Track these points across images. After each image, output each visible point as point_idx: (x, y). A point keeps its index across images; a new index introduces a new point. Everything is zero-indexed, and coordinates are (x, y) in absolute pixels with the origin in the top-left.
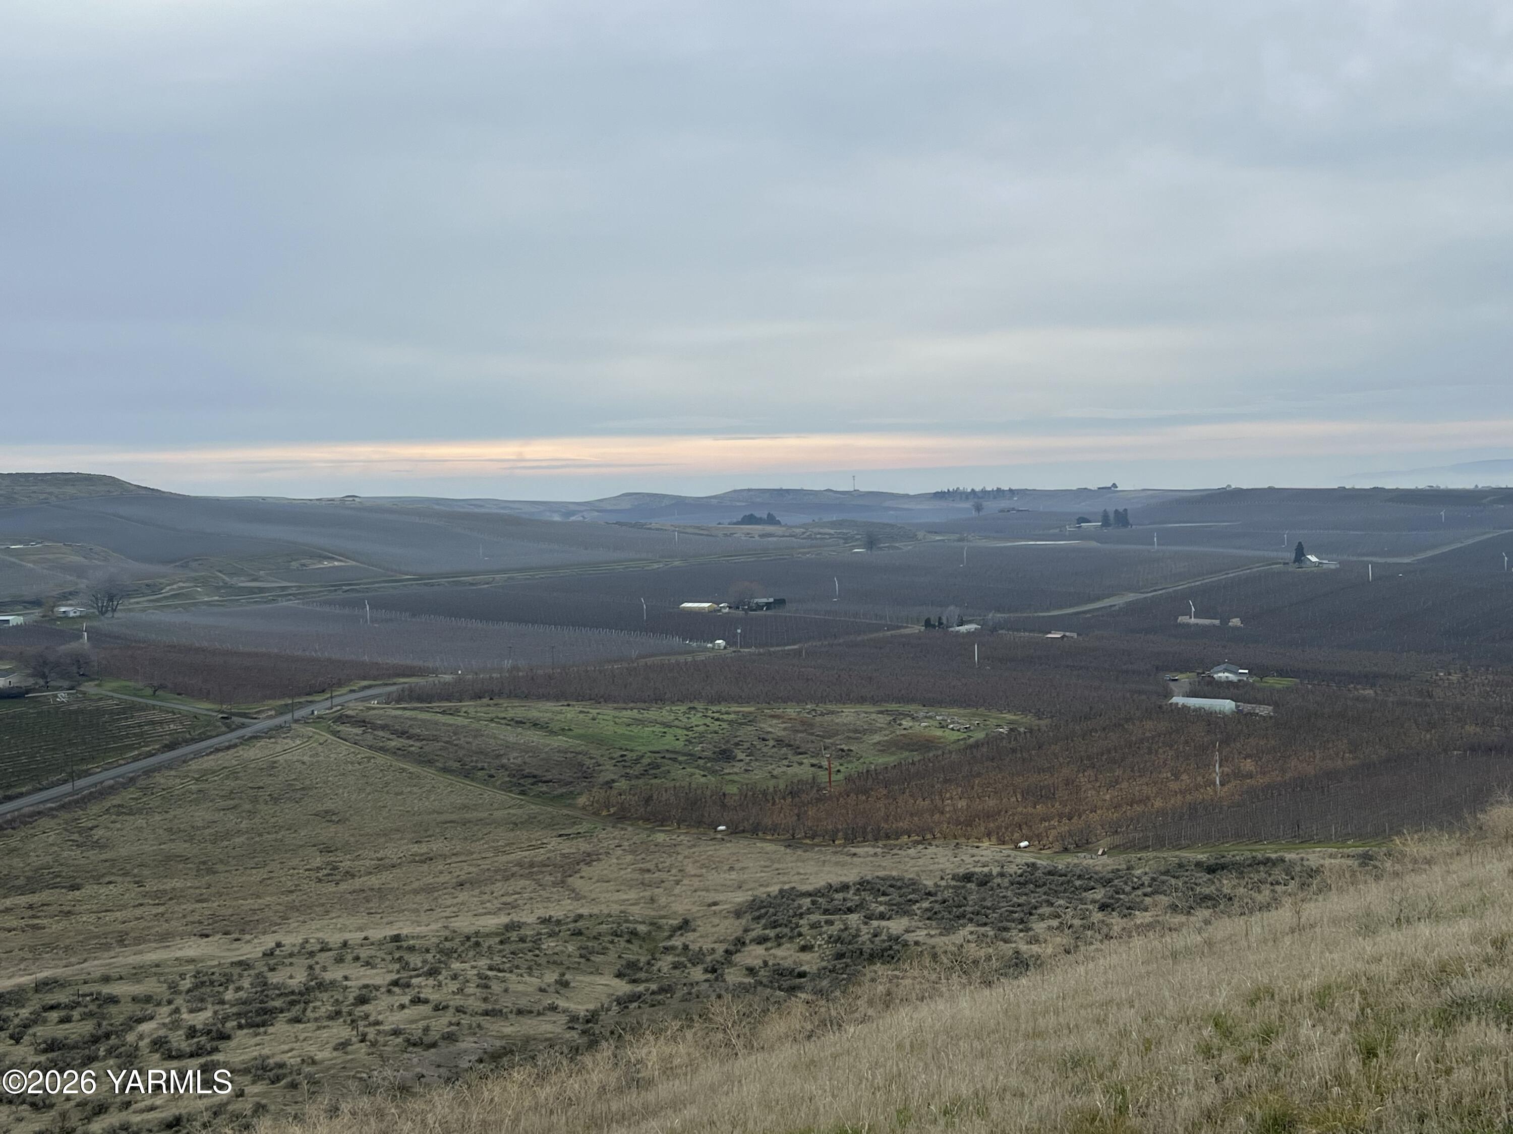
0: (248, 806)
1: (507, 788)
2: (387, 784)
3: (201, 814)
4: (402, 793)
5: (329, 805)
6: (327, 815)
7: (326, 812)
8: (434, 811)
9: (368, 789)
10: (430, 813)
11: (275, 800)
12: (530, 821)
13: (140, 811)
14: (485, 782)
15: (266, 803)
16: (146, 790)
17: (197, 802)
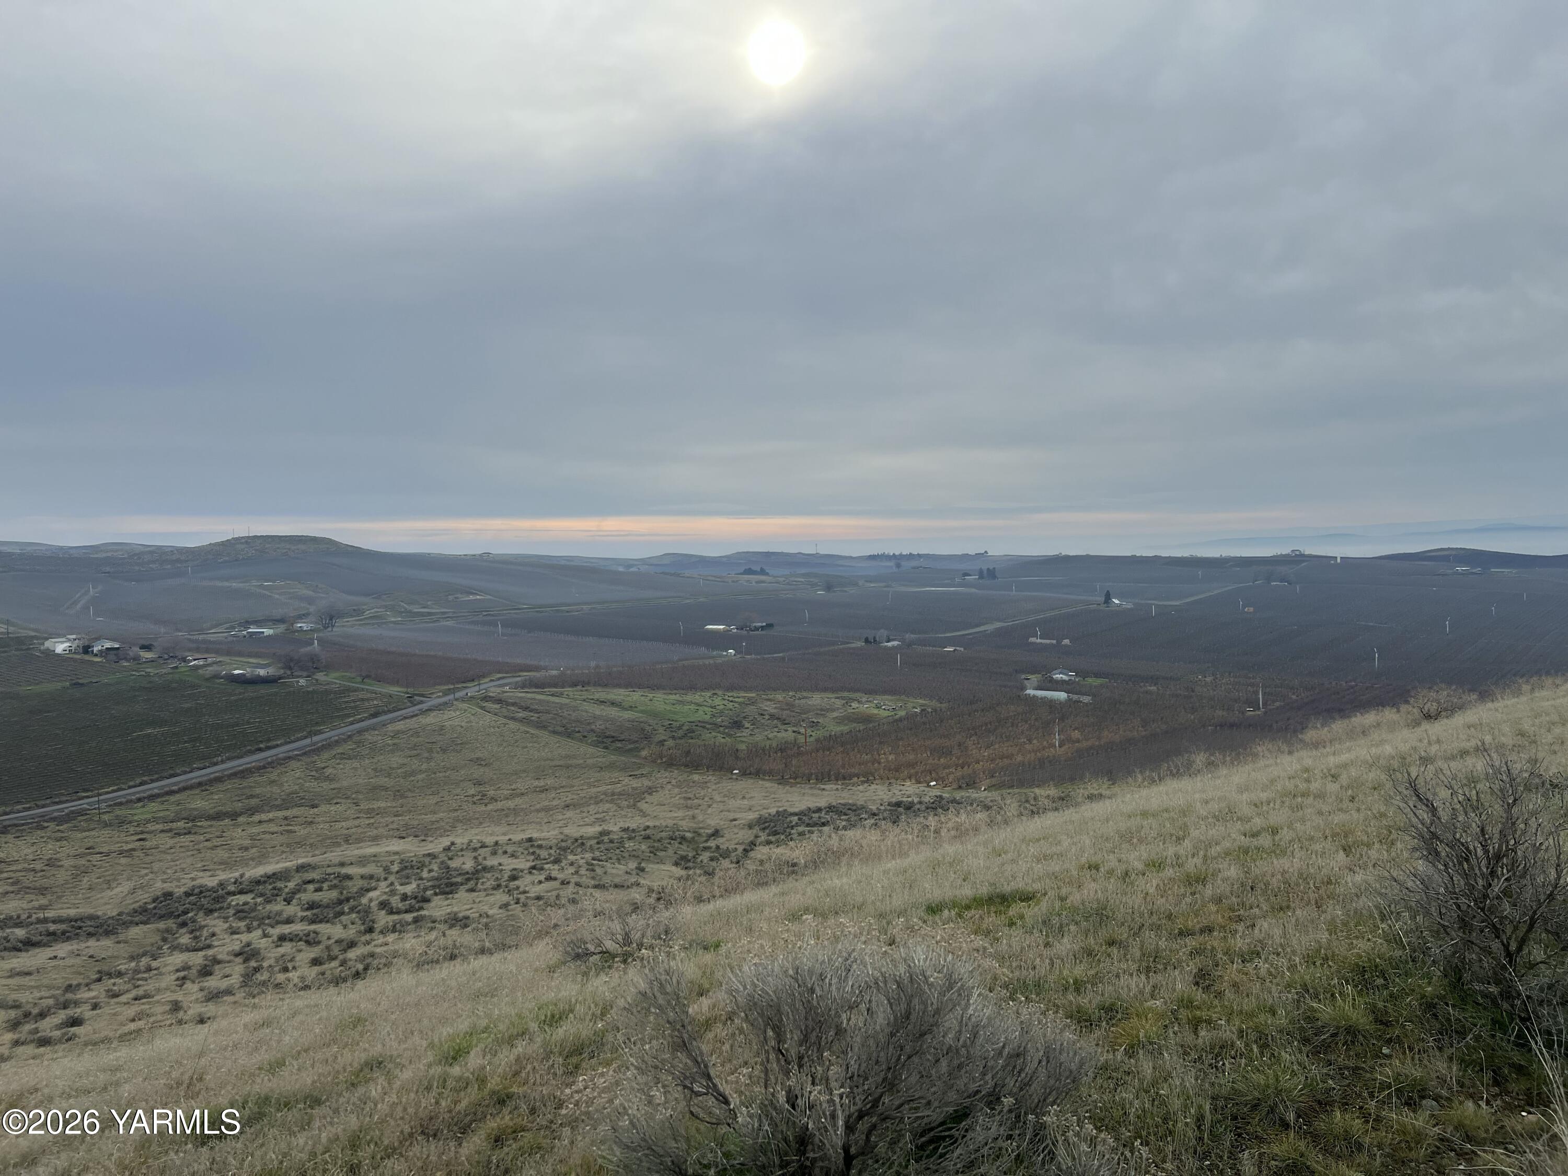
0: (426, 755)
1: (595, 744)
2: (517, 741)
3: (396, 760)
4: (526, 747)
5: (479, 754)
6: (478, 761)
7: (477, 759)
8: (548, 759)
9: (505, 744)
10: (545, 760)
11: (444, 751)
12: (611, 766)
13: (355, 757)
14: (581, 741)
15: (438, 753)
16: (359, 743)
17: (393, 751)
